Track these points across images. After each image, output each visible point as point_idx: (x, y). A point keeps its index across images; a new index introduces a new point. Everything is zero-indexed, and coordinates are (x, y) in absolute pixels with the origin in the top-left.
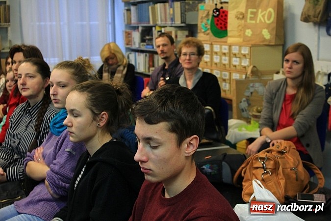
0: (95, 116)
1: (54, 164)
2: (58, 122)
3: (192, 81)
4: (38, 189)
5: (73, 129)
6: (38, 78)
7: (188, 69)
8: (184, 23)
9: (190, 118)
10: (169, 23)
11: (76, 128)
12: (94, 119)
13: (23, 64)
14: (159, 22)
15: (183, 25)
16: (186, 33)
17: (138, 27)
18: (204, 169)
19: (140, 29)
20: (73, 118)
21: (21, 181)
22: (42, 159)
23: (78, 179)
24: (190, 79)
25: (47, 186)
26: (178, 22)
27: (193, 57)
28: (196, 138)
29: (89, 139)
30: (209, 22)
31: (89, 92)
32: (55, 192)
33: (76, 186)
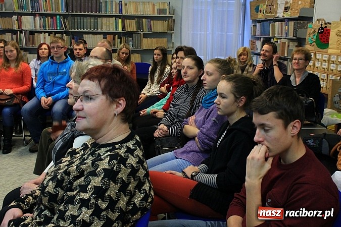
0: (237, 99)
1: (203, 128)
2: (208, 100)
3: (300, 78)
4: (190, 143)
5: (221, 107)
6: (195, 69)
7: (297, 70)
8: (296, 37)
9: (291, 108)
10: (284, 36)
11: (223, 106)
12: (236, 101)
13: (186, 59)
14: (276, 35)
15: (294, 38)
16: (296, 44)
17: (261, 38)
18: (308, 142)
19: (262, 39)
20: (221, 99)
21: (178, 137)
22: (194, 123)
23: (220, 140)
24: (298, 77)
25: (197, 142)
26: (291, 36)
27: (301, 61)
28: (298, 122)
29: (230, 114)
30: (315, 37)
31: (234, 82)
32: (202, 147)
33: (218, 144)
